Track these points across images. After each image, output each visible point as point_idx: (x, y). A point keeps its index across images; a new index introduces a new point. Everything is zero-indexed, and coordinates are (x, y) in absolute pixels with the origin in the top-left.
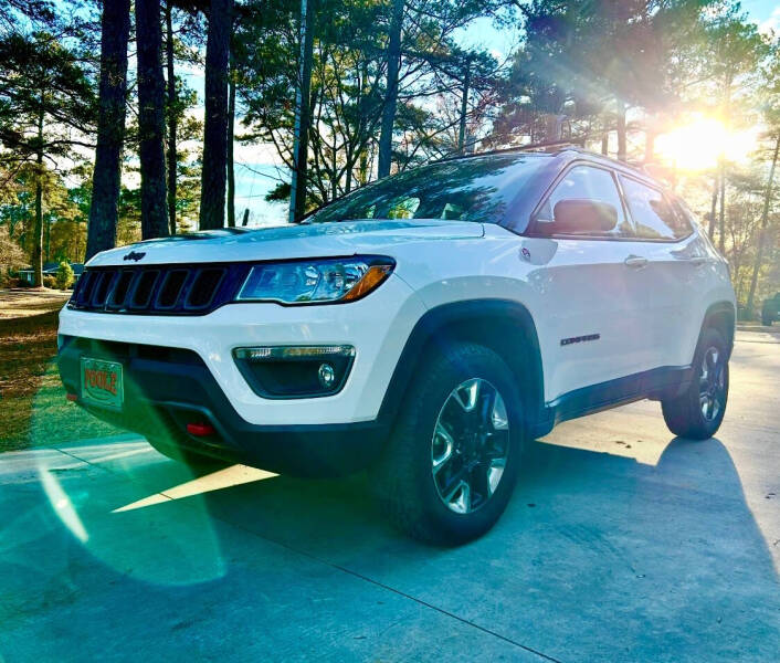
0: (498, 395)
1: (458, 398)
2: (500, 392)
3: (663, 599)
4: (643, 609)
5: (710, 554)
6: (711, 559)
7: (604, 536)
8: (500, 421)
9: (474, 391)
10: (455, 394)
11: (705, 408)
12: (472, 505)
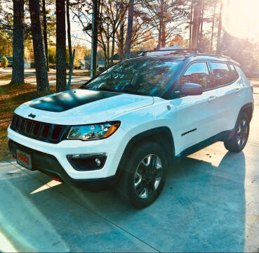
0: (158, 158)
1: (143, 162)
2: (159, 156)
3: (206, 230)
4: (198, 235)
5: (225, 210)
6: (225, 212)
7: (193, 203)
8: (159, 166)
9: (149, 158)
10: (142, 161)
11: (239, 142)
12: (148, 195)
